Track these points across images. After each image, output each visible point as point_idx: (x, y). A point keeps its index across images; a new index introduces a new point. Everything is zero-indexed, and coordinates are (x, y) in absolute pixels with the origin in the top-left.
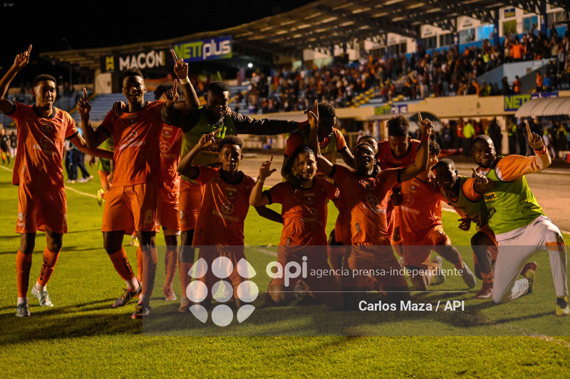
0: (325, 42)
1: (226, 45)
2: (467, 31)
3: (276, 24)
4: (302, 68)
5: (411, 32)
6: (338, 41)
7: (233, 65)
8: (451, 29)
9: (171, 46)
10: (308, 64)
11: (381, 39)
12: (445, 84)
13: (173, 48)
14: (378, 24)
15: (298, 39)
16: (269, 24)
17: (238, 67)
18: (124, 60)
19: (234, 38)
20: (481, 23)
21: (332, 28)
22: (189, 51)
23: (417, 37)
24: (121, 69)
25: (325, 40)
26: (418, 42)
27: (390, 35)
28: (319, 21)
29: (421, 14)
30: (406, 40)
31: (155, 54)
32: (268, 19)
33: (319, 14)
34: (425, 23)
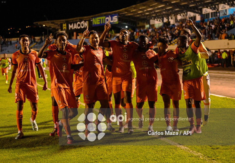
0: (159, 16)
1: (115, 18)
2: (223, 10)
3: (137, 8)
4: (149, 28)
5: (198, 11)
6: (165, 16)
7: (119, 27)
8: (216, 10)
9: (91, 19)
10: (152, 26)
11: (185, 15)
12: (213, 34)
13: (92, 19)
14: (183, 8)
15: (147, 15)
16: (134, 8)
17: (121, 28)
18: (71, 25)
19: (119, 15)
20: (230, 7)
21: (163, 10)
22: (99, 21)
23: (201, 14)
24: (70, 29)
25: (159, 15)
26: (201, 16)
27: (189, 13)
28: (157, 7)
29: (202, 3)
30: (196, 15)
31: (84, 22)
32: (134, 6)
33: (156, 4)
34: (204, 7)
